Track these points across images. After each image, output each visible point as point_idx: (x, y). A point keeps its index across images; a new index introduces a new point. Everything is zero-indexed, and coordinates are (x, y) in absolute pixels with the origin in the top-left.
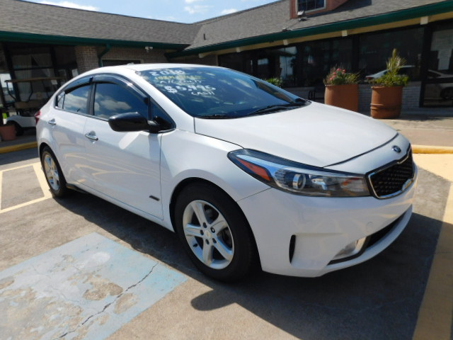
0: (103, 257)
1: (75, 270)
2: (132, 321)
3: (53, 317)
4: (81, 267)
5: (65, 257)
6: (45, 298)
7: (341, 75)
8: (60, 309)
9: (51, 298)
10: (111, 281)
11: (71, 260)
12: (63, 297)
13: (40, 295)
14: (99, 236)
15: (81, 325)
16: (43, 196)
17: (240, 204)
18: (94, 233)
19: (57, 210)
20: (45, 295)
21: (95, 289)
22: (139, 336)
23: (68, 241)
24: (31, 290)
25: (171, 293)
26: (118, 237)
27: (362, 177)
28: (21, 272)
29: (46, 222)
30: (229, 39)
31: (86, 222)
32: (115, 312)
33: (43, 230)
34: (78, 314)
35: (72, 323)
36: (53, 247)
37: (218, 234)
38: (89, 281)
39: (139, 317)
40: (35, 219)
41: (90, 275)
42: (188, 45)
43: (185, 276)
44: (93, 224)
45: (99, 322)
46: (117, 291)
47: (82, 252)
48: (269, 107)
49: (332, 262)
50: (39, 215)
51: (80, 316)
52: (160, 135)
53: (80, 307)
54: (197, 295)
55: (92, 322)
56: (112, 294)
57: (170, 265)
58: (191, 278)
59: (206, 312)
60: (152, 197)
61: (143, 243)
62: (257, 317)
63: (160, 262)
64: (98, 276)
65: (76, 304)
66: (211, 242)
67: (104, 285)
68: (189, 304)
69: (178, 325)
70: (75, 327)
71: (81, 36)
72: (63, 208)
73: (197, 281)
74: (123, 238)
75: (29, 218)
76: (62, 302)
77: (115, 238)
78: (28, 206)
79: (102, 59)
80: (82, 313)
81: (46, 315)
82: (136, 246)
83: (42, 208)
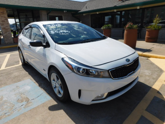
0: (28, 88)
1: (18, 92)
2: (28, 111)
3: (5, 107)
4: (20, 91)
5: (17, 87)
6: (5, 100)
7: (131, 25)
8: (8, 104)
9: (7, 100)
10: (27, 97)
11: (18, 88)
12: (11, 100)
13: (5, 99)
14: (30, 80)
15: (12, 111)
16: (19, 64)
17: (64, 76)
18: (29, 79)
19: (21, 70)
20: (6, 99)
21: (21, 99)
22: (28, 117)
23: (20, 81)
24: (3, 97)
25: (44, 103)
26: (36, 81)
27: (107, 71)
28: (2, 90)
29: (16, 74)
30: (95, 9)
31: (29, 75)
32: (24, 108)
33: (14, 76)
34: (13, 107)
35: (9, 110)
36: (14, 83)
37: (60, 85)
38: (21, 96)
39: (30, 110)
40: (13, 72)
41: (21, 94)
42: (80, 10)
43: (51, 97)
44: (30, 76)
45: (18, 110)
46: (28, 100)
47: (23, 85)
48: (88, 40)
49: (93, 100)
50: (15, 71)
51: (13, 108)
52: (46, 49)
53: (14, 105)
54: (51, 105)
55: (16, 110)
56: (26, 101)
57: (48, 93)
58: (52, 99)
59: (52, 111)
60: (44, 69)
61: (43, 84)
62: (67, 115)
63: (45, 92)
64: (24, 94)
65: (14, 103)
66: (58, 87)
67: (24, 98)
68: (48, 108)
69: (41, 115)
70: (10, 111)
71: (41, 7)
72: (23, 69)
73: (54, 100)
74: (37, 82)
75: (12, 71)
76: (10, 102)
77: (35, 81)
78: (13, 67)
79: (49, 15)
80: (14, 107)
81: (4, 106)
82: (40, 85)
83: (17, 69)
